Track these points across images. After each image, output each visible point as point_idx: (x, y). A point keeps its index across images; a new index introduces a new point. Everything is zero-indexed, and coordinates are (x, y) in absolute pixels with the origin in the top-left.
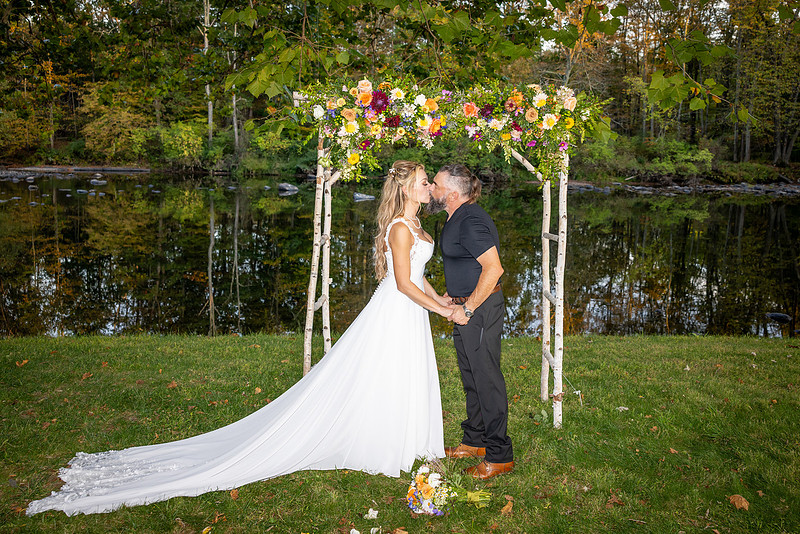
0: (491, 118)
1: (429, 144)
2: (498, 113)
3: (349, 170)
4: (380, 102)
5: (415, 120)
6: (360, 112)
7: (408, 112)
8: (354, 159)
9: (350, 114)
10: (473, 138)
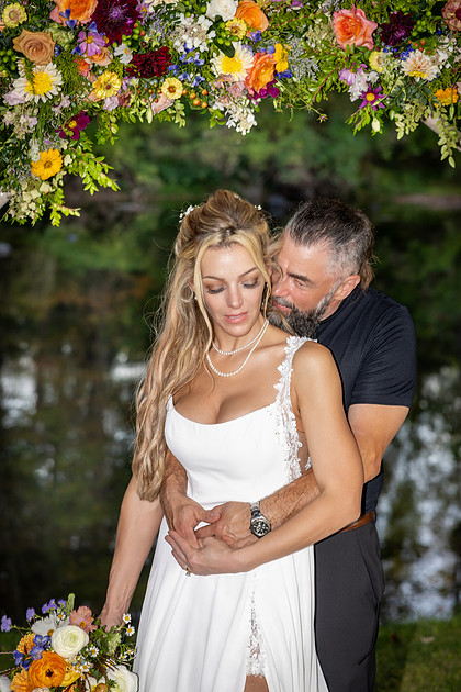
0: (408, 48)
2: (426, 34)
3: (35, 194)
4: (116, 13)
5: (207, 56)
6: (66, 38)
7: (190, 37)
8: (48, 165)
9: (39, 47)
10: (361, 101)
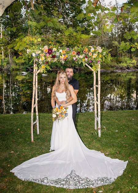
0: (80, 55)
1: (63, 62)
3: (42, 70)
4: (50, 52)
5: (59, 56)
6: (45, 54)
7: (57, 54)
8: (43, 67)
9: (42, 55)
10: (75, 60)
